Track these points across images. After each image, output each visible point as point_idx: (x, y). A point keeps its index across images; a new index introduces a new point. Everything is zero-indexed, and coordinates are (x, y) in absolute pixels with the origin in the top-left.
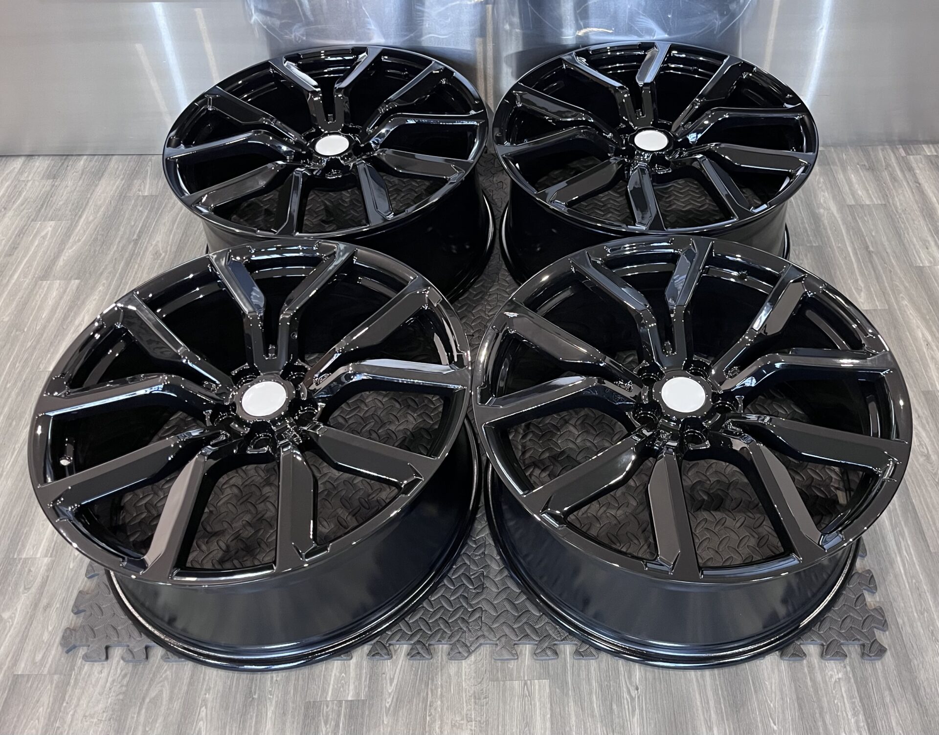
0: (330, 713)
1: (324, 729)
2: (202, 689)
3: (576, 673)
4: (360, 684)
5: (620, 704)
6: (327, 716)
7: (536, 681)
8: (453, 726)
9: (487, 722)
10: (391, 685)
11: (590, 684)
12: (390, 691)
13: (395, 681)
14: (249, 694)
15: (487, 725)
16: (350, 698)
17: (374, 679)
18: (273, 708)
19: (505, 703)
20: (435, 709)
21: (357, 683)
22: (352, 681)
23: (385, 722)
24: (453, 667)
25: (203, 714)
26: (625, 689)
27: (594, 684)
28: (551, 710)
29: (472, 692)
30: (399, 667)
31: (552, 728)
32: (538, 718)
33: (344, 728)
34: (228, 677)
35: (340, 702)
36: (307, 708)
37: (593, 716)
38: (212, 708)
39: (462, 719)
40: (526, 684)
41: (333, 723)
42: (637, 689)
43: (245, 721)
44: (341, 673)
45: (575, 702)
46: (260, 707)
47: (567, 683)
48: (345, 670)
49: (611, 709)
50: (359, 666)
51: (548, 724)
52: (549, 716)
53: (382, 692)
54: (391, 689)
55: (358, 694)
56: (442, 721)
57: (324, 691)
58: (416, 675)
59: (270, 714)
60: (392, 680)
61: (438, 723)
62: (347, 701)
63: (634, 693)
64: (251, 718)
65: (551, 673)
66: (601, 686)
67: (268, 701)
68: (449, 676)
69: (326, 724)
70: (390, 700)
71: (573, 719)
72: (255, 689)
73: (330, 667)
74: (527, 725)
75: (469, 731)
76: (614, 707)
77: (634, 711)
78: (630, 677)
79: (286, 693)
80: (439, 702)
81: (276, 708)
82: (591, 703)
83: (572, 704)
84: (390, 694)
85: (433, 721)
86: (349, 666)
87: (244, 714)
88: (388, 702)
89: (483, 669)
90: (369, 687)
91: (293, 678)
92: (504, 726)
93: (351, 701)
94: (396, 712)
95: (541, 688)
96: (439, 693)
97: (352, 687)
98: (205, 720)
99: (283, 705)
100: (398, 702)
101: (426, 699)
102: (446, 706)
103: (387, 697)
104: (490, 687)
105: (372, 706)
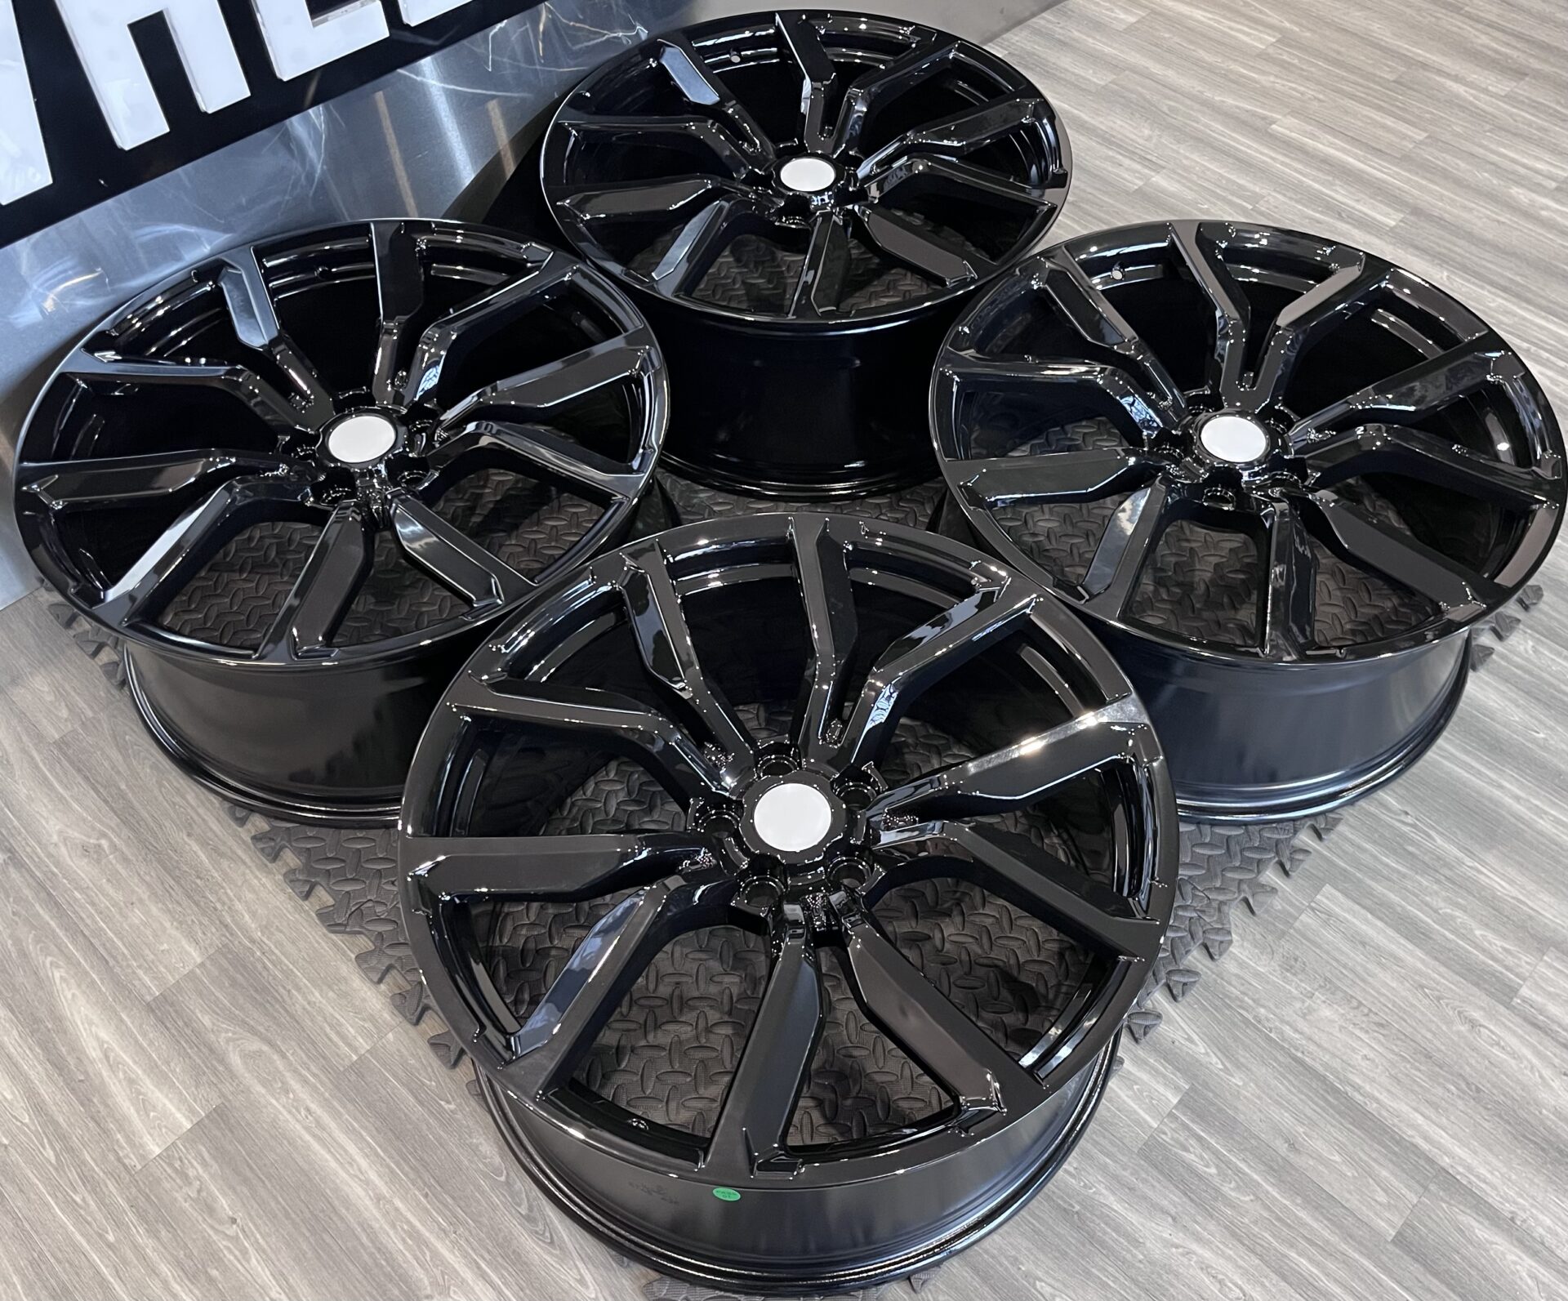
0: (1176, 1135)
1: (1192, 1157)
2: (1006, 1269)
3: (1341, 854)
4: (1164, 1076)
5: (1413, 842)
6: (1177, 1141)
7: (1318, 897)
8: (1304, 1016)
9: (1326, 979)
10: (1196, 1045)
11: (1365, 850)
12: (1203, 1051)
13: (1195, 1037)
14: (1066, 1213)
15: (1330, 982)
16: (1175, 1101)
17: (1170, 1056)
18: (1112, 1198)
19: (1319, 947)
20: (1268, 1020)
21: (1161, 1080)
22: (1154, 1084)
23: (1240, 1084)
24: (1228, 964)
25: (1047, 1290)
26: (1398, 824)
27: (1368, 846)
28: (1364, 907)
29: (1277, 968)
30: (1179, 1019)
31: (1386, 923)
32: (1364, 927)
33: (1209, 1133)
34: (1019, 1224)
35: (1170, 1115)
36: (1147, 1158)
37: (1404, 876)
38: (1047, 1273)
39: (1303, 1002)
40: (1313, 909)
41: (1192, 1141)
42: (1407, 813)
43: (1102, 1243)
44: (1131, 1088)
45: (1373, 879)
46: (1097, 1213)
47: (1345, 870)
48: (1131, 1081)
49: (1411, 853)
50: (1140, 1062)
51: (1379, 924)
52: (1369, 916)
53: (1197, 1061)
54: (1200, 1048)
55: (1177, 1088)
56: (1288, 1023)
57: (1140, 1123)
58: (1205, 1009)
59: (1116, 1206)
60: (1190, 1040)
61: (1287, 1030)
62: (1176, 1107)
63: (1409, 820)
64: (1105, 1233)
65: (1321, 875)
66: (1375, 842)
67: (1097, 1197)
68: (1237, 976)
69: (1186, 1150)
70: (1214, 1060)
71: (1392, 896)
72: (1065, 1202)
73: (1113, 1095)
74: (1364, 944)
75: (1323, 1006)
76: (1410, 848)
77: (1429, 836)
78: (1389, 810)
79: (1104, 1169)
80: (1262, 1011)
81: (1114, 1194)
82: (1387, 865)
83: (1373, 884)
84: (1207, 1054)
85: (1282, 1033)
86: (1129, 1072)
87: (1092, 1238)
88: (1215, 1062)
89: (1258, 936)
90: (1179, 1070)
91: (1089, 1146)
92: (1345, 966)
93: (1180, 1102)
94: (1239, 1066)
95: (1330, 897)
96: (1250, 1002)
97: (1161, 1089)
98: (1057, 1293)
99: (1117, 1183)
100: (1225, 1051)
101: (1246, 1021)
102: (1272, 1007)
103: (1208, 1059)
104: (1286, 946)
105: (1206, 1085)
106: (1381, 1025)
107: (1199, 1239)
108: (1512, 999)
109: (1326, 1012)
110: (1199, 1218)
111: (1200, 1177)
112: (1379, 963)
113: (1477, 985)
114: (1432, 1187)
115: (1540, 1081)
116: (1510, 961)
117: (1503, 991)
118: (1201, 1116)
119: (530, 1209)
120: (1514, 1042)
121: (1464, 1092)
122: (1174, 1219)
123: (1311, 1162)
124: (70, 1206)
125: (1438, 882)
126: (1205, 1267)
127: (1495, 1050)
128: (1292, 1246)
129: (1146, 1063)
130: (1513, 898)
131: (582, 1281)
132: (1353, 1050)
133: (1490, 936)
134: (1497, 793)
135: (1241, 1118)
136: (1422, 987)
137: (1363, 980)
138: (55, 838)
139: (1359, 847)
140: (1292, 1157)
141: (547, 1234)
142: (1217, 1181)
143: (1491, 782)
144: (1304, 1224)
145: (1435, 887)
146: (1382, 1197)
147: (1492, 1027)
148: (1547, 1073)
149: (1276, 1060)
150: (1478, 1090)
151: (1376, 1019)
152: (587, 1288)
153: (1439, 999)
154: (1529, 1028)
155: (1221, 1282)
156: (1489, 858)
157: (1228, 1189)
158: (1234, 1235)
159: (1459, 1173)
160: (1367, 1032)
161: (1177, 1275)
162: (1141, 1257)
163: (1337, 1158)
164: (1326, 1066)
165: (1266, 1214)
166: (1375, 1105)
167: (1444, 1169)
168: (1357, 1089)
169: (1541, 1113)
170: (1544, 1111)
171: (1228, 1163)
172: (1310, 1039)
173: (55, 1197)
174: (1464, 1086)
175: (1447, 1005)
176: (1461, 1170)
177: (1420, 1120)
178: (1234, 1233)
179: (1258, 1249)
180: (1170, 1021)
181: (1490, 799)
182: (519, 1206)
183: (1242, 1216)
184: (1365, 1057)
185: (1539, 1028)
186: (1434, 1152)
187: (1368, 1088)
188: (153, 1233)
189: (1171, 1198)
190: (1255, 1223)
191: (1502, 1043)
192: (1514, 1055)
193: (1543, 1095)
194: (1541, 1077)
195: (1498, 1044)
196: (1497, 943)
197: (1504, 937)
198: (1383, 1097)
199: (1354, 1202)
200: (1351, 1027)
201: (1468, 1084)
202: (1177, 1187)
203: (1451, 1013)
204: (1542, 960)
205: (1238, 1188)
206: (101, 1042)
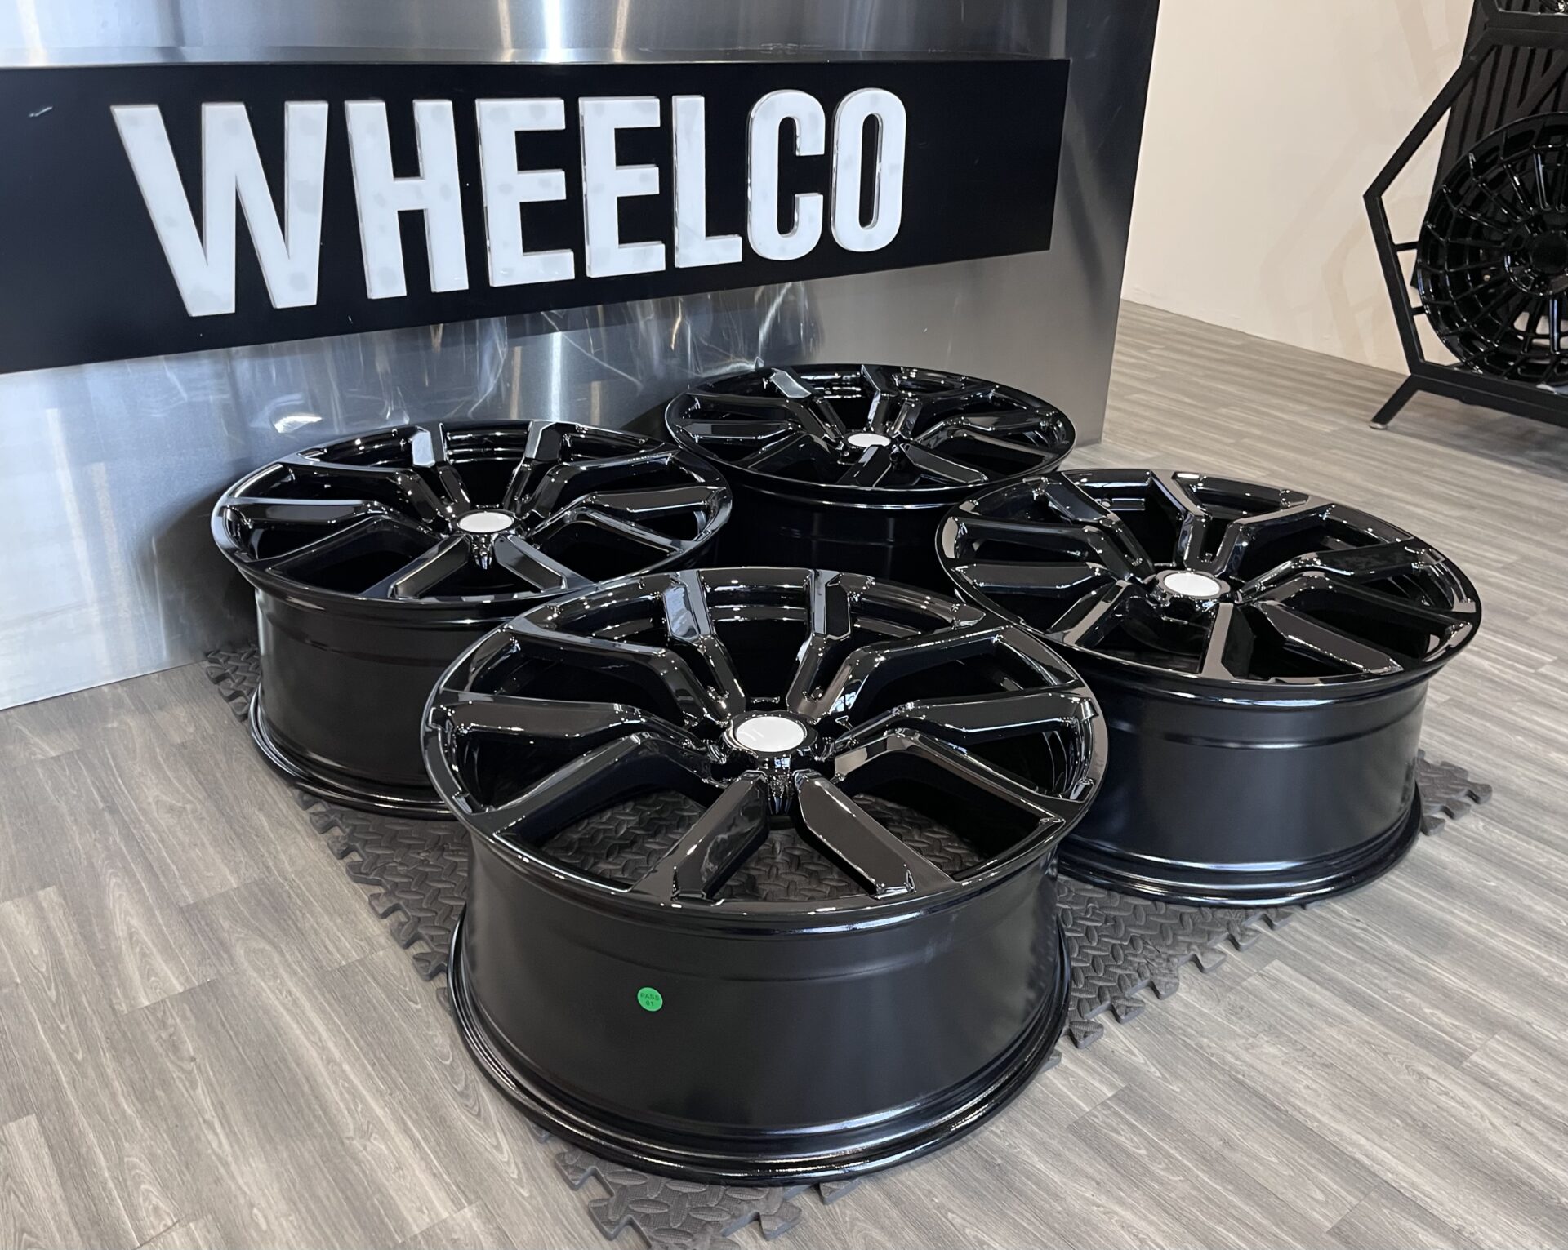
0: (1108, 1120)
1: (1123, 1138)
2: (918, 1199)
3: (1292, 940)
4: (1102, 1076)
5: (1363, 941)
6: (1108, 1125)
7: (1267, 967)
8: (1247, 1049)
9: (1271, 1026)
10: (1135, 1056)
11: (1315, 941)
12: (1142, 1061)
13: (1136, 1051)
14: (988, 1166)
15: (1275, 1028)
16: (1110, 1095)
17: (1108, 1060)
18: (1036, 1159)
19: (1266, 1002)
20: (1210, 1047)
21: (1098, 1077)
22: (1089, 1079)
23: (1178, 1090)
24: (1173, 1003)
25: (958, 1221)
26: (1349, 927)
27: (1318, 939)
28: (1312, 980)
29: (1223, 1013)
30: (1121, 1036)
31: (1333, 994)
32: (1311, 994)
33: (1142, 1123)
34: (937, 1166)
35: (1103, 1104)
36: (1075, 1133)
37: (1353, 962)
38: (960, 1207)
39: (1247, 1039)
40: (1261, 975)
41: (1125, 1127)
42: (1358, 920)
43: (1021, 1193)
44: (1067, 1079)
45: (1322, 962)
46: (1020, 1168)
47: (1295, 952)
48: (1067, 1074)
49: (1359, 947)
50: (1079, 1062)
51: (1326, 992)
52: (1319, 988)
53: (1136, 1068)
54: (1140, 1059)
55: (1112, 1085)
56: (1230, 1053)
57: (1072, 1106)
58: (1149, 1033)
59: (1039, 1166)
60: (1130, 1051)
61: (1229, 1057)
62: (1110, 1099)
63: (1359, 925)
64: (1025, 1185)
65: (1270, 953)
66: (1326, 937)
67: (1021, 1156)
68: (1182, 1013)
69: (1119, 1133)
70: (1153, 1069)
71: (1340, 975)
72: (988, 1155)
73: (1048, 1081)
74: (1311, 1006)
75: (1267, 1044)
76: (1360, 944)
77: (1380, 938)
78: (1341, 916)
79: (1031, 1135)
80: (1205, 1040)
81: (1039, 1156)
82: (1337, 954)
84: (1146, 1064)
85: (1223, 1059)
86: (1067, 1068)
87: (1010, 1187)
88: (1155, 1072)
89: (1205, 988)
90: (1116, 1072)
92: (1291, 1019)
93: (1114, 1096)
94: (1177, 1076)
95: (1276, 967)
96: (1193, 1032)
97: (1097, 1084)
98: (968, 1225)
99: (1041, 1147)
100: (1164, 1065)
101: (1187, 1045)
102: (1215, 1039)
103: (1146, 1068)
104: (1232, 998)
105: (1142, 1087)
106: (1327, 1066)
107: (1121, 1202)
108: (1461, 1062)
109: (1272, 1050)
110: (1123, 1186)
111: (1129, 1155)
112: (1326, 1021)
113: (1427, 1048)
114: (1373, 1195)
115: (1490, 1126)
116: (1459, 1034)
117: (1455, 1057)
118: (1136, 1109)
119: (466, 1087)
120: (1461, 1094)
121: (1407, 1124)
122: (1098, 1184)
123: (1245, 1159)
124: (54, 1032)
125: (1386, 970)
126: (1124, 1225)
127: (1443, 1098)
128: (1220, 1222)
129: (1084, 1062)
130: (1465, 991)
131: (498, 1148)
132: (1296, 1080)
133: (1439, 1013)
134: (1448, 917)
135: (1176, 1115)
136: (1369, 1043)
137: (1309, 1031)
138: (150, 800)
139: (1309, 938)
140: (1226, 1152)
141: (476, 1108)
142: (1146, 1161)
143: (1441, 909)
144: (1235, 1207)
145: (1385, 974)
146: (1320, 1197)
147: (1441, 1081)
148: (1498, 1122)
149: (1215, 1078)
150: (1424, 1125)
151: (1321, 1061)
152: (502, 1153)
153: (1386, 1054)
154: (1479, 1086)
155: (1142, 1241)
156: (1442, 961)
157: (1158, 1169)
158: (1159, 1204)
159: (1404, 1188)
160: (1310, 1069)
161: (1096, 1229)
162: (1060, 1209)
163: (1274, 1159)
164: (1267, 1089)
165: (1194, 1193)
166: (1316, 1124)
167: (1386, 1182)
168: (1299, 1110)
169: (1491, 1151)
170: (1494, 1150)
171: (1159, 1149)
172: (1251, 1066)
173: (43, 1023)
174: (1410, 1121)
175: (1394, 1059)
176: (1405, 1185)
177: (1363, 1141)
178: (1160, 1204)
179: (1184, 1220)
180: (1111, 1035)
181: (1442, 920)
182: (456, 1084)
183: (1171, 1191)
184: (1308, 1087)
185: (1490, 1087)
186: (1376, 1168)
187: (1310, 1110)
188: (117, 1058)
189: (1098, 1168)
190: (1183, 1199)
191: (1451, 1094)
192: (1462, 1104)
193: (1493, 1137)
194: (1491, 1124)
195: (1447, 1094)
196: (1448, 1021)
197: (1453, 1016)
198: (1325, 1119)
199: (1290, 1195)
200: (1294, 1064)
201: (1414, 1120)
202: (1105, 1160)
203: (1398, 1065)
204: (1493, 1037)
205: (1167, 1169)
206: (129, 926)
